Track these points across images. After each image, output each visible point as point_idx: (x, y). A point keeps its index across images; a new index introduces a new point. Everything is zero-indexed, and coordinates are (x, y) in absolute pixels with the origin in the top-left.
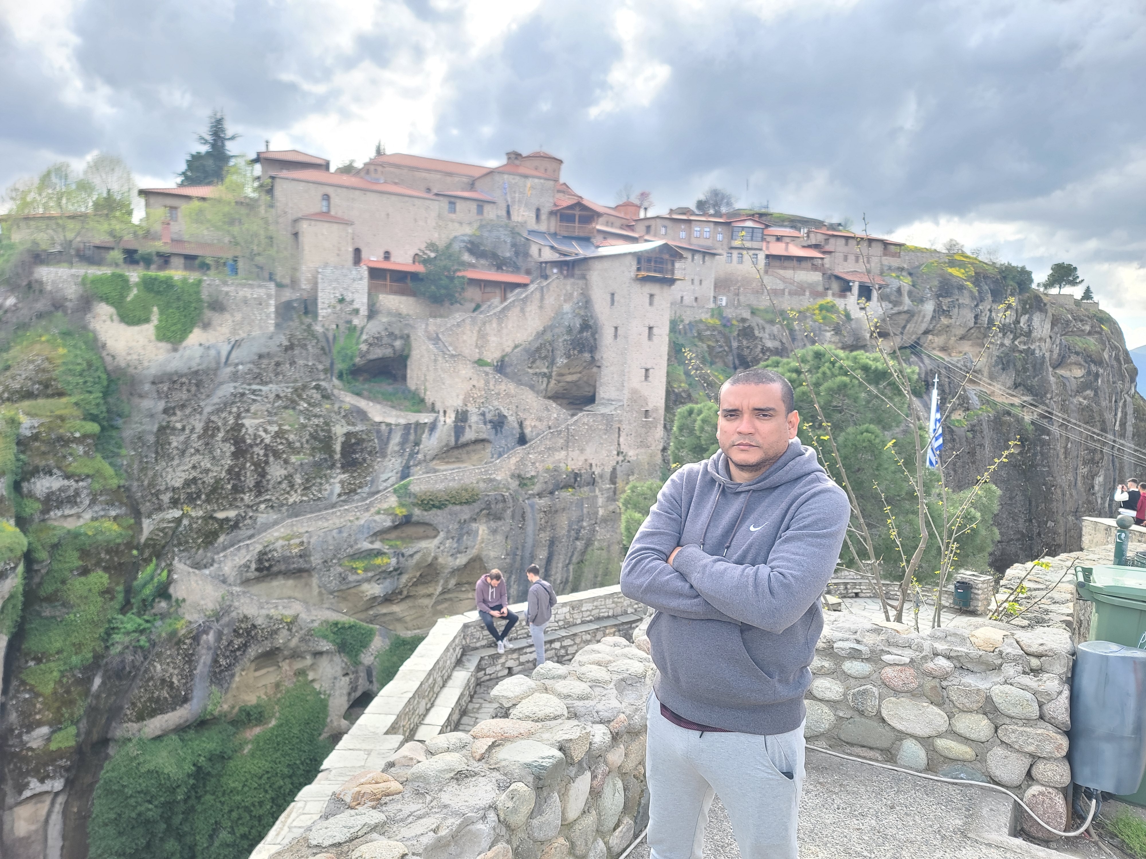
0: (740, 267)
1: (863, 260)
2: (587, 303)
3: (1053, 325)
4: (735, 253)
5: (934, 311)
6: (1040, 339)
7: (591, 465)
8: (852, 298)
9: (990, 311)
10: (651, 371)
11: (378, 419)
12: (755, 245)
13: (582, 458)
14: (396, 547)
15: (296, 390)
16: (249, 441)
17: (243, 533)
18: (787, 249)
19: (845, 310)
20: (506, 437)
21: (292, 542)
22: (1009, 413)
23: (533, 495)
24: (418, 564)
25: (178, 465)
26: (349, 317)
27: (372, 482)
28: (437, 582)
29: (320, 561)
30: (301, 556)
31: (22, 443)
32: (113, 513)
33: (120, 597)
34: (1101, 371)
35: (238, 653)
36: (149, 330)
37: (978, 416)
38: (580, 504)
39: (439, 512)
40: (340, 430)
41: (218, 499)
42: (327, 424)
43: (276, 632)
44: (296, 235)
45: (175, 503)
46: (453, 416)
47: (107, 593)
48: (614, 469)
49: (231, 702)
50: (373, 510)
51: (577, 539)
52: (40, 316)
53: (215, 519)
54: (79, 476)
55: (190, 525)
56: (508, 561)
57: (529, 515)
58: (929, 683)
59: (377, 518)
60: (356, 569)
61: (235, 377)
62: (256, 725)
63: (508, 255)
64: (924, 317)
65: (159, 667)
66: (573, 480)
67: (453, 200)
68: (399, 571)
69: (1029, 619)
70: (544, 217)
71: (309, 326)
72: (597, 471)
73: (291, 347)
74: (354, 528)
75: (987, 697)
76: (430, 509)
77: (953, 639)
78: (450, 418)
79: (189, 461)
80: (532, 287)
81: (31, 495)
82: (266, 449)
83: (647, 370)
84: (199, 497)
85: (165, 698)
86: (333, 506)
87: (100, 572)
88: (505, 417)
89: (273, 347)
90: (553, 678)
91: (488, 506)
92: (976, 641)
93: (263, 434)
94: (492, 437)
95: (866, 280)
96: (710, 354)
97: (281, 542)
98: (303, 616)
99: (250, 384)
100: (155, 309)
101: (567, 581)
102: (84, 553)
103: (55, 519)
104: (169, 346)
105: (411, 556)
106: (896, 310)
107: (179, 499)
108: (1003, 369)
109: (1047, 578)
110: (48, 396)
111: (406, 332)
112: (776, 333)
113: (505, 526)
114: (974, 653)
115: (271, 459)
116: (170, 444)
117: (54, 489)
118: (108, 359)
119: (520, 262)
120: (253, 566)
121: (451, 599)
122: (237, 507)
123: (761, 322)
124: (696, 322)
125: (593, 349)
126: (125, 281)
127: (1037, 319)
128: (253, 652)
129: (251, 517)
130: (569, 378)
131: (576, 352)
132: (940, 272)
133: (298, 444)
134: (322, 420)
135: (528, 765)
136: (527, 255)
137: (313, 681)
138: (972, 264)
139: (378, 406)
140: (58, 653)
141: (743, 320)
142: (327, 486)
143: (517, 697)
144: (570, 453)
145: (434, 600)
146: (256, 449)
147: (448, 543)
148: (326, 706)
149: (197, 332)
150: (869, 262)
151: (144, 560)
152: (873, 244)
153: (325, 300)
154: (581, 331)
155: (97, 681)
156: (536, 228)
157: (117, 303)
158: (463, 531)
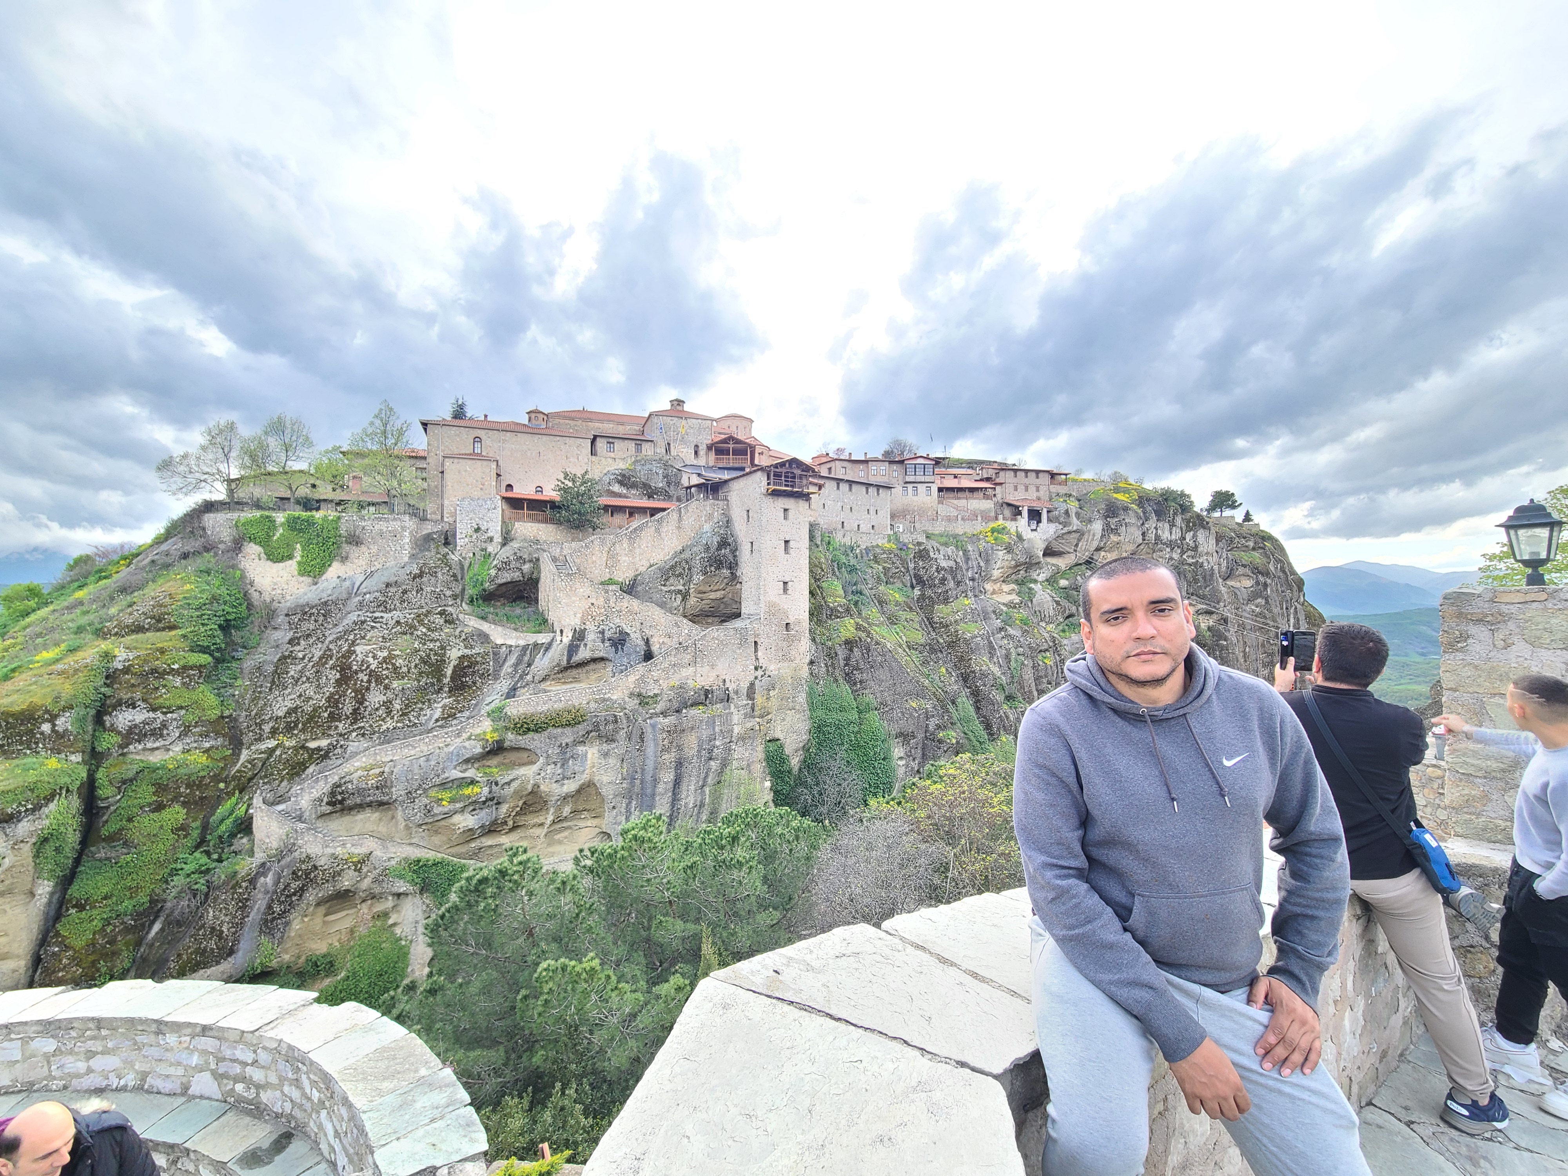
0: (915, 498)
1: (1032, 489)
2: (728, 523)
3: (1218, 541)
4: (910, 486)
5: (1103, 530)
6: (1207, 553)
7: (724, 680)
8: (1023, 520)
9: (1156, 528)
10: (790, 584)
11: (499, 641)
12: (927, 479)
13: (714, 674)
14: (490, 774)
15: (419, 616)
16: (355, 668)
17: (332, 762)
18: (960, 483)
19: (1017, 532)
20: (630, 654)
21: (371, 772)
23: (655, 715)
24: (516, 792)
25: (290, 694)
26: (484, 545)
27: (476, 705)
28: (546, 810)
29: (402, 792)
30: (377, 788)
31: (111, 677)
32: (207, 745)
33: (195, 834)
34: (1269, 581)
35: (294, 898)
36: (292, 566)
38: (711, 722)
39: (536, 736)
40: (454, 654)
41: (313, 728)
42: (443, 648)
43: (342, 873)
44: (442, 472)
45: (274, 732)
46: (570, 635)
47: (182, 829)
48: (752, 685)
49: (294, 951)
50: (465, 736)
51: (711, 759)
53: (306, 749)
54: (169, 708)
55: (281, 755)
56: (624, 785)
57: (649, 736)
59: (467, 744)
60: (442, 800)
61: (361, 605)
62: (326, 976)
63: (661, 485)
64: (1094, 535)
65: (211, 914)
66: (703, 697)
67: (610, 440)
68: (494, 801)
70: (702, 451)
71: (445, 556)
72: (732, 687)
73: (421, 575)
74: (443, 755)
76: (525, 733)
78: (567, 638)
79: (299, 689)
80: (672, 510)
81: (113, 729)
82: (370, 676)
83: (785, 583)
84: (296, 726)
85: (212, 949)
86: (430, 731)
87: (177, 807)
88: (628, 634)
89: (403, 576)
91: (596, 727)
93: (371, 660)
94: (611, 656)
95: (1036, 505)
96: (885, 575)
97: (360, 773)
98: (378, 853)
99: (374, 612)
100: (298, 546)
101: (702, 805)
102: (160, 788)
103: (137, 753)
104: (310, 580)
105: (508, 784)
106: (1066, 530)
107: (278, 729)
110: (159, 630)
111: (536, 555)
112: (950, 554)
113: (620, 747)
115: (373, 685)
116: (287, 673)
117: (137, 721)
118: (255, 595)
119: (672, 491)
120: (325, 800)
121: (569, 828)
122: (330, 736)
123: (936, 545)
124: (873, 546)
125: (733, 566)
126: (271, 520)
127: (1201, 535)
128: (311, 896)
129: (341, 746)
130: (713, 596)
131: (713, 569)
132: (1105, 497)
133: (405, 669)
134: (438, 644)
136: (678, 484)
137: (395, 925)
138: (1135, 490)
139: (500, 629)
140: (105, 898)
141: (919, 544)
142: (428, 712)
144: (699, 669)
145: (545, 830)
147: (550, 769)
148: (406, 954)
149: (336, 565)
150: (1038, 490)
151: (227, 794)
152: (1041, 475)
153: (463, 530)
154: (719, 548)
155: (157, 927)
156: (695, 462)
157: (265, 542)
158: (565, 754)
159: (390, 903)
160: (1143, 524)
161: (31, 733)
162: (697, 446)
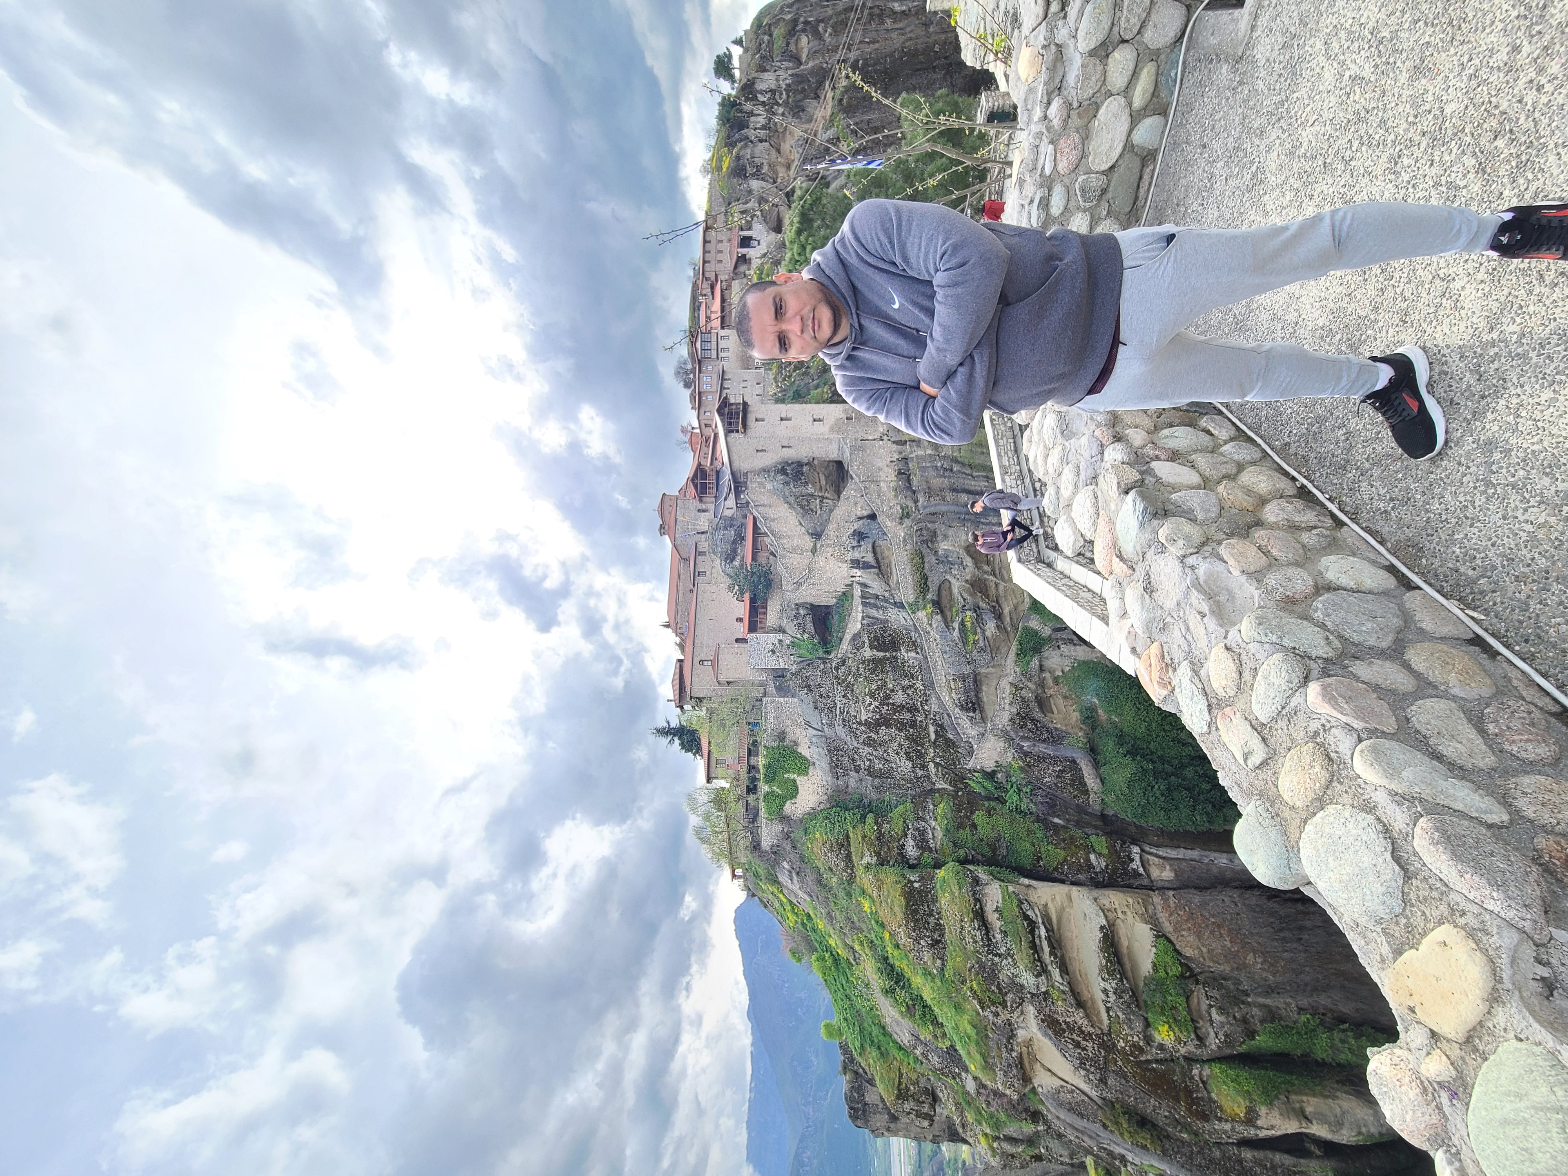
0: (731, 350)
1: (720, 247)
2: (765, 470)
3: (764, 70)
4: (722, 355)
5: (757, 179)
6: (777, 80)
7: (891, 461)
8: (751, 253)
9: (755, 129)
10: (815, 417)
11: (859, 626)
12: (714, 339)
13: (886, 469)
14: (957, 611)
15: (839, 683)
16: (878, 717)
17: (946, 721)
18: (716, 312)
19: (761, 258)
20: (870, 529)
21: (953, 687)
22: (841, 100)
23: (916, 507)
24: (971, 595)
25: (896, 764)
26: (785, 647)
27: (906, 629)
28: (986, 579)
29: (968, 667)
30: (964, 681)
31: (882, 862)
32: (931, 807)
33: (993, 804)
34: (802, 19)
35: (1039, 725)
36: (800, 780)
37: (843, 129)
38: (923, 469)
39: (930, 579)
40: (868, 653)
41: (921, 738)
42: (864, 662)
43: (1023, 699)
44: (728, 683)
45: (924, 767)
46: (855, 570)
47: (989, 812)
48: (894, 442)
49: (1077, 730)
50: (929, 629)
51: (951, 470)
52: (794, 847)
53: (936, 740)
54: (904, 828)
55: (940, 757)
57: (932, 510)
58: (1075, 121)
59: (934, 626)
60: (974, 640)
61: (831, 725)
62: (1097, 712)
63: (733, 532)
64: (763, 188)
65: (1047, 780)
66: (904, 476)
67: (697, 574)
68: (976, 609)
69: (1013, 30)
70: (704, 507)
71: (792, 674)
72: (896, 456)
73: (808, 687)
74: (942, 642)
75: (1090, 55)
76: (927, 586)
77: (1030, 102)
78: (857, 572)
79: (893, 757)
80: (756, 513)
81: (918, 858)
82: (883, 705)
84: (919, 751)
85: (1072, 775)
86: (925, 657)
87: (975, 816)
88: (855, 531)
89: (809, 699)
90: (1058, 499)
91: (925, 542)
92: (1031, 76)
93: (872, 707)
94: (871, 541)
95: (736, 241)
97: (953, 695)
98: (1010, 679)
99: (836, 715)
100: (786, 776)
101: (987, 477)
102: (960, 826)
103: (936, 844)
104: (811, 768)
105: (964, 600)
106: (759, 214)
107: (921, 764)
108: (803, 110)
109: (974, 20)
110: (850, 845)
111: (793, 606)
113: (941, 529)
114: (1043, 77)
115: (890, 701)
116: (881, 769)
117: (914, 844)
118: (822, 806)
119: (737, 524)
120: (971, 714)
122: (926, 725)
124: (776, 382)
125: (800, 464)
126: (768, 794)
127: (760, 86)
128: (1038, 715)
129: (934, 716)
130: (823, 482)
131: (803, 478)
132: (726, 178)
133: (879, 683)
134: (860, 666)
135: (1142, 525)
136: (732, 518)
137: (1063, 672)
138: (718, 150)
139: (849, 625)
140: (1034, 846)
142: (911, 662)
143: (1074, 533)
144: (882, 478)
145: (1000, 583)
146: (883, 712)
147: (954, 572)
148: (1084, 661)
149: (799, 750)
150: (721, 241)
151: (966, 787)
152: (708, 239)
153: (773, 663)
154: (787, 475)
155: (1056, 820)
156: (712, 512)
157: (783, 799)
158: (945, 561)
159: (1047, 675)
160: (751, 142)
161: (920, 892)
162: (699, 511)
